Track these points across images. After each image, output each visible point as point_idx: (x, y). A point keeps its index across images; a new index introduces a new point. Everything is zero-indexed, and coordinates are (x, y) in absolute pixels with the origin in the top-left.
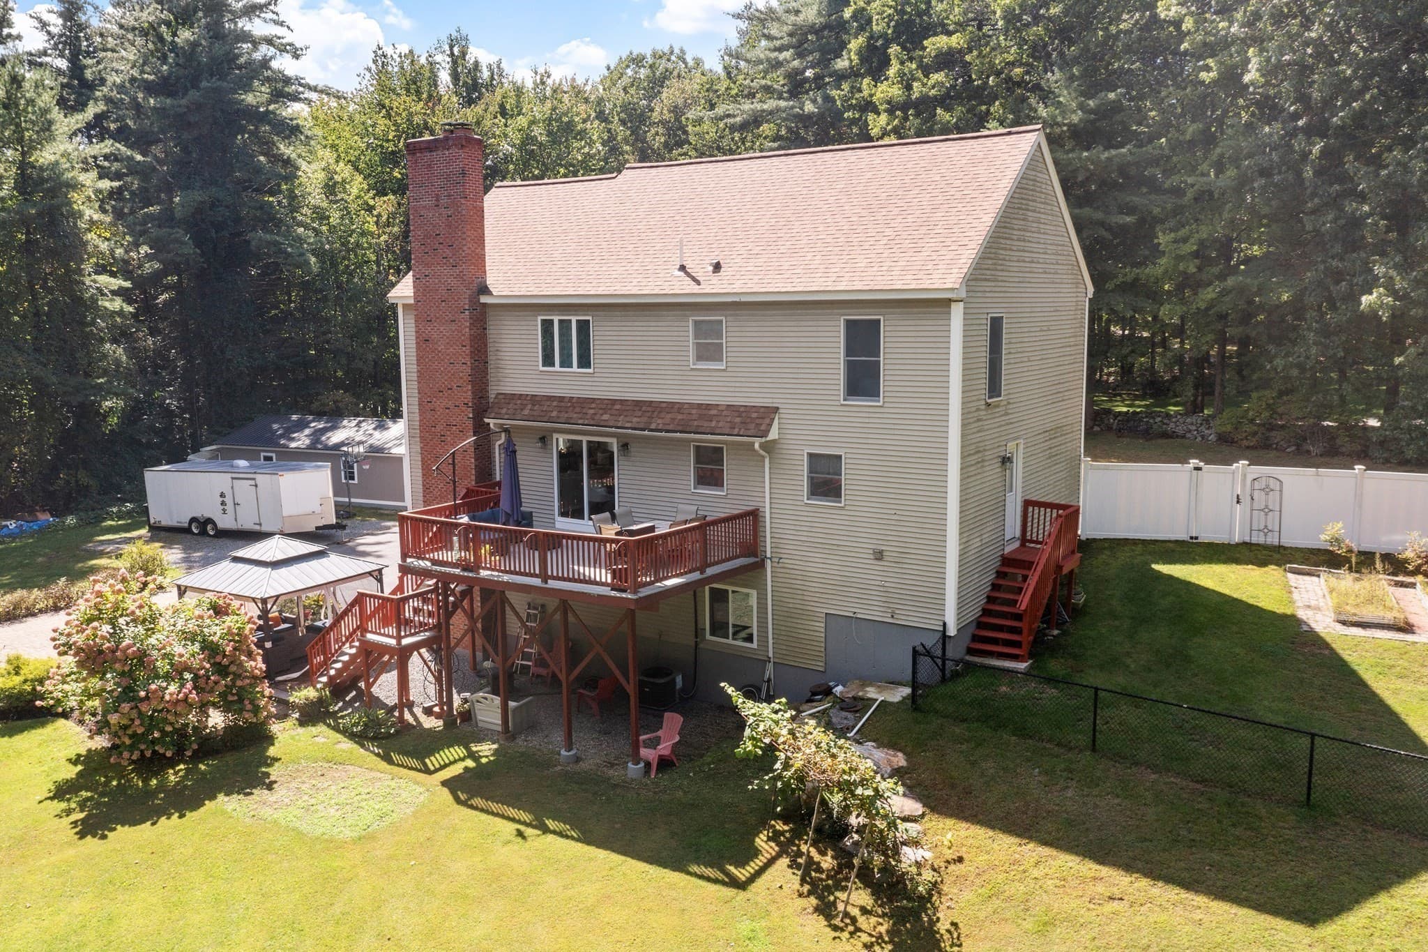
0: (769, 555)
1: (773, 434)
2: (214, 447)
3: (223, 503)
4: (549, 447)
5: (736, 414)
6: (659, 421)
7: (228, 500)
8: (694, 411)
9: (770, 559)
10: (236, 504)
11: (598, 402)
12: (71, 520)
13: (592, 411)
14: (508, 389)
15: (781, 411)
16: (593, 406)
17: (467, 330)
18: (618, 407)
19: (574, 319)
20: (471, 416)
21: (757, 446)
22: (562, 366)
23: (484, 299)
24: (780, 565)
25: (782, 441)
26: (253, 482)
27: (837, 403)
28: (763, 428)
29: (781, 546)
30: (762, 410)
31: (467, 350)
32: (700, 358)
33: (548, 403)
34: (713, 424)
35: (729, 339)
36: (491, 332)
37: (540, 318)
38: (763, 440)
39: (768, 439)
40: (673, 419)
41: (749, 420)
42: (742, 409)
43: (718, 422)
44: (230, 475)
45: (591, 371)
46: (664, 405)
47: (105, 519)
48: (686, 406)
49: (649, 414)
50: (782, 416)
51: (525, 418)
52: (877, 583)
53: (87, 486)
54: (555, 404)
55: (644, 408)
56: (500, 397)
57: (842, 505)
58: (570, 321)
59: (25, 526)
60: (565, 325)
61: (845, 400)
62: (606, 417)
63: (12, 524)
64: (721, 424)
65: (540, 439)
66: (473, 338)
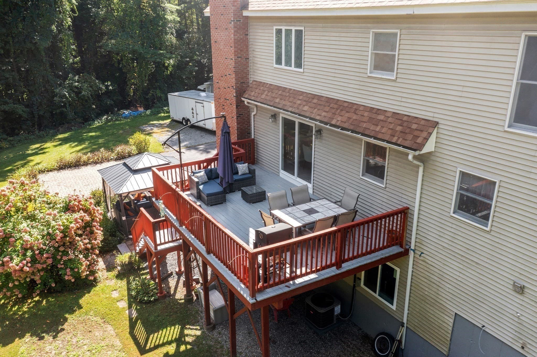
0: (413, 247)
1: (429, 147)
2: (208, 83)
3: (193, 113)
4: (278, 122)
5: (399, 122)
6: (339, 118)
7: (194, 111)
8: (366, 114)
9: (414, 251)
10: (197, 114)
11: (305, 95)
12: (148, 112)
13: (299, 102)
14: (259, 79)
15: (440, 126)
16: (301, 97)
17: (232, 36)
18: (315, 101)
19: (293, 29)
20: (235, 95)
21: (410, 157)
22: (286, 65)
23: (245, 13)
24: (421, 258)
25: (438, 155)
26: (202, 105)
27: (501, 129)
28: (419, 140)
29: (424, 243)
30: (423, 122)
31: (232, 50)
32: (377, 67)
33: (277, 91)
34: (378, 129)
35: (401, 52)
36: (251, 37)
37: (275, 28)
38: (417, 153)
39: (422, 152)
40: (349, 118)
41: (408, 131)
42: (405, 119)
43: (383, 127)
44: (195, 100)
45: (301, 70)
46: (346, 105)
47: (160, 113)
48: (361, 108)
49: (333, 111)
50: (441, 131)
51: (262, 101)
52: (511, 312)
53: (160, 97)
54: (280, 92)
55: (332, 105)
56: (254, 83)
57: (488, 229)
58: (292, 30)
59: (133, 113)
60: (288, 32)
61: (509, 127)
62: (306, 108)
63: (126, 112)
64: (384, 130)
65: (272, 116)
66: (236, 42)
